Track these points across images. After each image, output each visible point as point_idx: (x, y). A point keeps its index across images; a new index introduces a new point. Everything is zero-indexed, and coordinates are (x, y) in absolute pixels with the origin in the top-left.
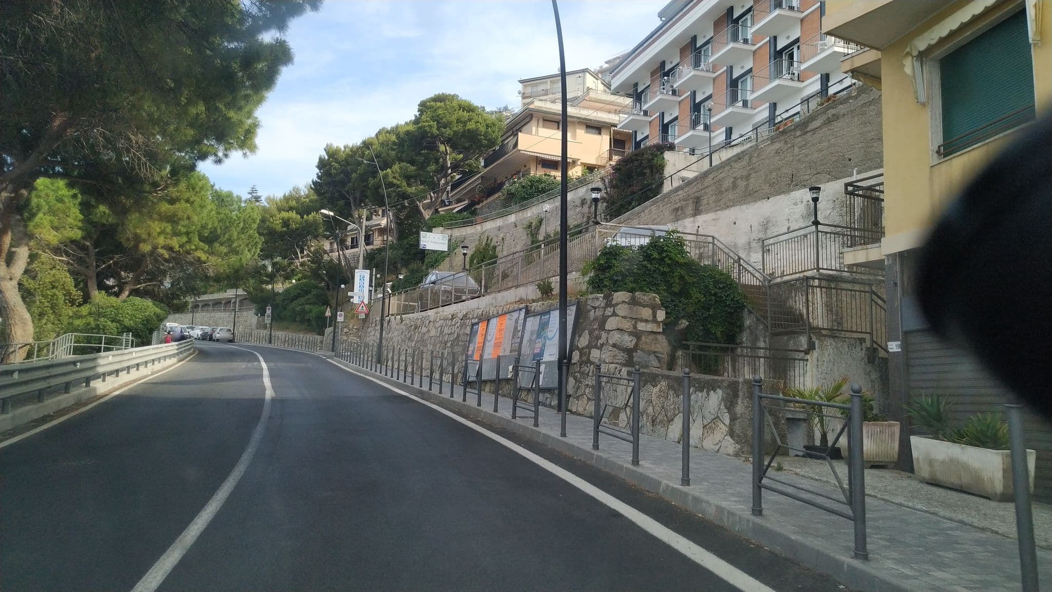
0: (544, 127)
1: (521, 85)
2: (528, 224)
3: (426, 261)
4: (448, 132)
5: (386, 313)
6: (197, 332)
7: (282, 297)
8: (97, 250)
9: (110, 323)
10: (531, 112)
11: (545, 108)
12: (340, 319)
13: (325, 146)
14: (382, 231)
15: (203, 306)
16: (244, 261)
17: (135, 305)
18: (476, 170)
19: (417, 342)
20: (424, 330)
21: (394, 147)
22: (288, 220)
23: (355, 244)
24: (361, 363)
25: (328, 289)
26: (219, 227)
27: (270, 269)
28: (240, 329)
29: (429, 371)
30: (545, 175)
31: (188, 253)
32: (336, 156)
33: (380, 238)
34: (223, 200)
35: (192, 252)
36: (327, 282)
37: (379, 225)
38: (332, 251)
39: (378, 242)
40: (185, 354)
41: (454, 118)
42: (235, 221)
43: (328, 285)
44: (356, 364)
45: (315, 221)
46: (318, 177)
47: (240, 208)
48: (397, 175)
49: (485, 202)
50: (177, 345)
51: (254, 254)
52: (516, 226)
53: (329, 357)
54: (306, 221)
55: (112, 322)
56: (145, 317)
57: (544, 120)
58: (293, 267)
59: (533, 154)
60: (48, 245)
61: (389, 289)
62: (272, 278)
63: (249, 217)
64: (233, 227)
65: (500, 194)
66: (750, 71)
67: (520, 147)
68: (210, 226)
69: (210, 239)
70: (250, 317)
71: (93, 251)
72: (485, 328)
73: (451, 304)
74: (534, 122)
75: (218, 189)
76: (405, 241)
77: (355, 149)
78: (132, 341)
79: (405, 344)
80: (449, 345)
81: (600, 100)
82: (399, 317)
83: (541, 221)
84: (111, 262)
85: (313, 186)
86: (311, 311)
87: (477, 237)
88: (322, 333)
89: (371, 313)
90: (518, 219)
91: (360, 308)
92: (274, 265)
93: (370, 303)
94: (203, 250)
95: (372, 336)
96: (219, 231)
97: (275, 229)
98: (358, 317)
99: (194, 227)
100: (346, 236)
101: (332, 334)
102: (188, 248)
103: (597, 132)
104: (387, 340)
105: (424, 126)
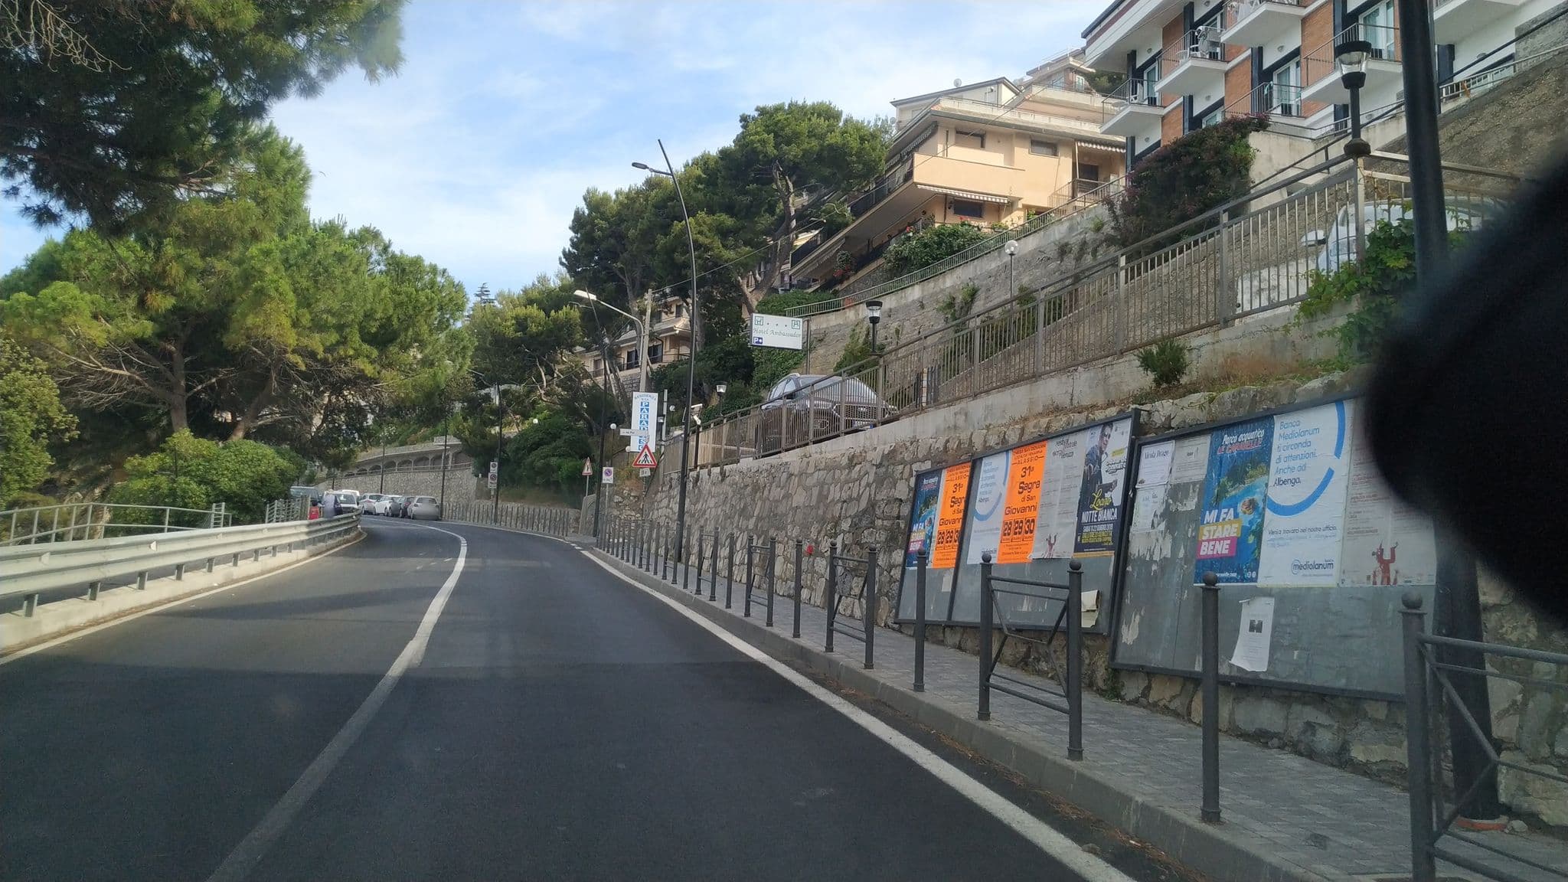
0: (957, 144)
1: (895, 108)
2: (948, 301)
3: (755, 379)
4: (793, 151)
5: (691, 464)
6: (384, 505)
7: (513, 446)
8: (187, 359)
9: (194, 486)
10: (935, 118)
11: (960, 111)
12: (607, 479)
13: (584, 192)
14: (678, 340)
15: (400, 464)
16: (442, 379)
17: (242, 453)
18: (840, 220)
19: (759, 519)
20: (776, 493)
21: (700, 186)
22: (525, 319)
23: (633, 361)
24: (644, 562)
25: (591, 433)
26: (395, 316)
27: (497, 401)
28: (451, 500)
29: (793, 584)
30: (963, 224)
31: (341, 360)
32: (602, 210)
33: (673, 351)
34: (404, 270)
35: (349, 360)
36: (588, 422)
37: (672, 329)
38: (597, 373)
39: (669, 356)
40: (331, 542)
41: (804, 127)
42: (423, 305)
43: (590, 428)
44: (634, 563)
45: (568, 320)
46: (574, 245)
47: (433, 283)
48: (705, 229)
49: (852, 279)
50: (309, 525)
51: (461, 367)
52: (922, 306)
53: (586, 547)
54: (555, 321)
55: (200, 483)
56: (258, 475)
57: (958, 132)
58: (533, 397)
59: (940, 190)
60: (92, 346)
61: (696, 418)
62: (499, 414)
63: (451, 300)
64: (419, 317)
65: (881, 261)
66: (1296, 53)
67: (916, 178)
68: (378, 316)
69: (383, 338)
70: (465, 479)
71: (181, 361)
72: (965, 482)
73: (838, 436)
74: (940, 136)
75: (398, 253)
76: (718, 347)
77: (633, 194)
78: (226, 517)
79: (732, 523)
80: (845, 525)
81: (1053, 100)
82: (717, 470)
83: (973, 294)
84: (214, 380)
85: (564, 260)
86: (559, 468)
87: (848, 331)
88: (577, 505)
89: (661, 465)
90: (925, 293)
91: (642, 458)
92: (503, 394)
93: (658, 450)
94: (367, 357)
95: (665, 508)
96: (395, 321)
97: (504, 334)
98: (637, 476)
99: (351, 317)
100: (620, 349)
101: (594, 506)
102: (342, 353)
103: (1050, 150)
104: (692, 516)
105: (753, 142)
